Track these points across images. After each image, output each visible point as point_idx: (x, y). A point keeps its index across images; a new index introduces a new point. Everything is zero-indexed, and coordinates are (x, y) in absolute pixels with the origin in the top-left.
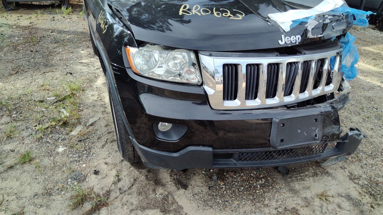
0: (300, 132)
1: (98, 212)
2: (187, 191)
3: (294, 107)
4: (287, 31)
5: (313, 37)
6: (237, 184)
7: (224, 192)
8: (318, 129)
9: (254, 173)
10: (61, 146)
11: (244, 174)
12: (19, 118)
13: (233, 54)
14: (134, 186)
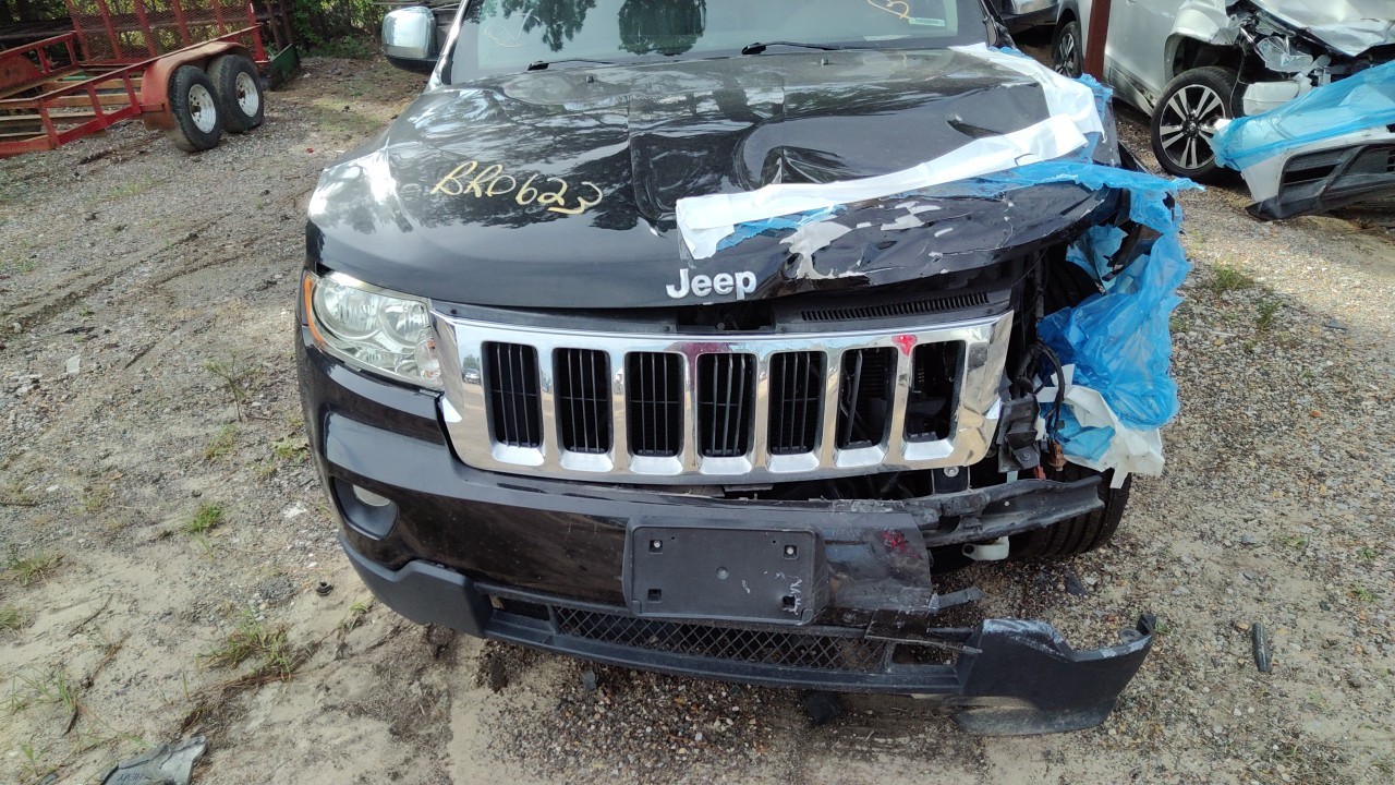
0: (725, 577)
1: (255, 691)
2: (498, 695)
3: (750, 495)
4: (702, 257)
5: (821, 277)
6: (645, 712)
7: (589, 726)
8: (800, 581)
9: (720, 695)
10: (298, 504)
11: (688, 690)
12: (261, 413)
13: (517, 315)
14: (382, 648)
